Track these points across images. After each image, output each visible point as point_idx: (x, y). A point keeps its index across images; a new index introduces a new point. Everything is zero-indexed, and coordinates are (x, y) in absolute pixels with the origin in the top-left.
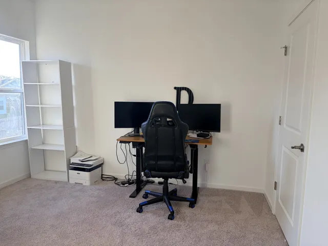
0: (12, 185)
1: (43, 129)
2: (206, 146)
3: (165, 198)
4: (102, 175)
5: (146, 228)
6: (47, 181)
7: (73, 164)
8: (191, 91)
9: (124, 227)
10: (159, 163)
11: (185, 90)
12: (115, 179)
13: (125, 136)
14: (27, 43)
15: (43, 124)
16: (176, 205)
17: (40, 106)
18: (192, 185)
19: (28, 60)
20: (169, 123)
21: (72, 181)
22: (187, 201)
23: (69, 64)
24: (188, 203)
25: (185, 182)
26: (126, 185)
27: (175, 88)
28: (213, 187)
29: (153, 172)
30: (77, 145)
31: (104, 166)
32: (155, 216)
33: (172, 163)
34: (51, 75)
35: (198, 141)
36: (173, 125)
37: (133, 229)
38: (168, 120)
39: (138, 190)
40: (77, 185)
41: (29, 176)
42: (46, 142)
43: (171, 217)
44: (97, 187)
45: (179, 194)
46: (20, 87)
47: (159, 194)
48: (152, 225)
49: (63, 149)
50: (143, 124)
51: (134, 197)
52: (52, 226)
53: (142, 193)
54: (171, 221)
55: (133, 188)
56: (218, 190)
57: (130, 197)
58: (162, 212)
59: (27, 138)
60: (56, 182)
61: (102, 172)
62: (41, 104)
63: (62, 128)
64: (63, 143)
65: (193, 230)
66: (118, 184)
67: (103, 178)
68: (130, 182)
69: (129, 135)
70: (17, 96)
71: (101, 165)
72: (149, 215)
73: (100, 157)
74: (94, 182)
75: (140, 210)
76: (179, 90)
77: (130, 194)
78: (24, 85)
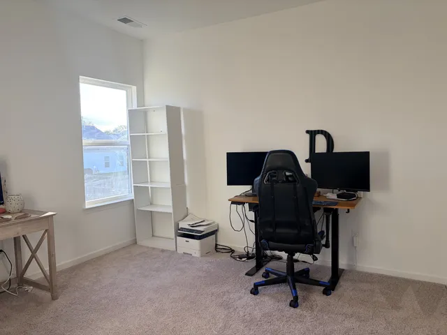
0: (116, 251)
1: (151, 187)
2: (348, 210)
3: (289, 278)
4: (216, 245)
5: (257, 314)
6: (154, 249)
7: (182, 229)
8: (329, 134)
9: (231, 310)
10: (278, 231)
11: (322, 134)
12: (232, 251)
13: (240, 195)
14: (134, 88)
15: (151, 181)
16: (306, 289)
17: (147, 160)
18: (330, 265)
19: (135, 107)
20: (290, 179)
21: (180, 251)
22: (321, 285)
23: (178, 109)
24: (322, 288)
25: (314, 259)
26: (243, 259)
27: (307, 132)
28: (366, 270)
29: (271, 243)
30: (188, 206)
31: (219, 234)
32: (274, 301)
33: (296, 232)
34: (159, 124)
35: (336, 204)
36: (294, 181)
37: (241, 314)
38: (287, 174)
39: (258, 267)
40: (186, 255)
41: (135, 242)
42: (154, 203)
43: (294, 304)
44: (209, 259)
45: (313, 276)
46: (126, 138)
47: (281, 274)
48: (267, 311)
49: (171, 210)
50: (256, 179)
51: (252, 275)
52: (149, 300)
53: (262, 271)
54: (292, 309)
55: (253, 263)
56: (371, 275)
57: (247, 274)
58: (284, 297)
59: (133, 198)
60: (163, 251)
61: (216, 241)
62: (149, 158)
63: (169, 186)
64: (170, 203)
65: (320, 324)
66: (234, 258)
67: (217, 248)
68: (248, 257)
69: (246, 195)
70: (123, 149)
71: (214, 232)
72: (266, 298)
73: (214, 222)
74: (205, 254)
75: (255, 291)
76: (312, 134)
77: (246, 272)
78: (131, 136)
